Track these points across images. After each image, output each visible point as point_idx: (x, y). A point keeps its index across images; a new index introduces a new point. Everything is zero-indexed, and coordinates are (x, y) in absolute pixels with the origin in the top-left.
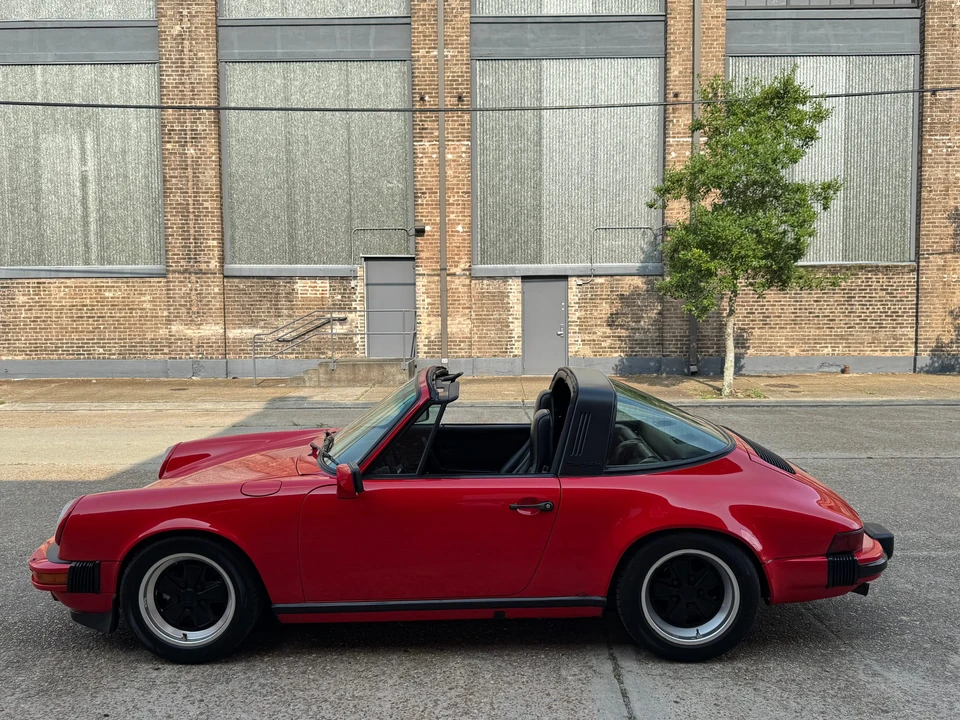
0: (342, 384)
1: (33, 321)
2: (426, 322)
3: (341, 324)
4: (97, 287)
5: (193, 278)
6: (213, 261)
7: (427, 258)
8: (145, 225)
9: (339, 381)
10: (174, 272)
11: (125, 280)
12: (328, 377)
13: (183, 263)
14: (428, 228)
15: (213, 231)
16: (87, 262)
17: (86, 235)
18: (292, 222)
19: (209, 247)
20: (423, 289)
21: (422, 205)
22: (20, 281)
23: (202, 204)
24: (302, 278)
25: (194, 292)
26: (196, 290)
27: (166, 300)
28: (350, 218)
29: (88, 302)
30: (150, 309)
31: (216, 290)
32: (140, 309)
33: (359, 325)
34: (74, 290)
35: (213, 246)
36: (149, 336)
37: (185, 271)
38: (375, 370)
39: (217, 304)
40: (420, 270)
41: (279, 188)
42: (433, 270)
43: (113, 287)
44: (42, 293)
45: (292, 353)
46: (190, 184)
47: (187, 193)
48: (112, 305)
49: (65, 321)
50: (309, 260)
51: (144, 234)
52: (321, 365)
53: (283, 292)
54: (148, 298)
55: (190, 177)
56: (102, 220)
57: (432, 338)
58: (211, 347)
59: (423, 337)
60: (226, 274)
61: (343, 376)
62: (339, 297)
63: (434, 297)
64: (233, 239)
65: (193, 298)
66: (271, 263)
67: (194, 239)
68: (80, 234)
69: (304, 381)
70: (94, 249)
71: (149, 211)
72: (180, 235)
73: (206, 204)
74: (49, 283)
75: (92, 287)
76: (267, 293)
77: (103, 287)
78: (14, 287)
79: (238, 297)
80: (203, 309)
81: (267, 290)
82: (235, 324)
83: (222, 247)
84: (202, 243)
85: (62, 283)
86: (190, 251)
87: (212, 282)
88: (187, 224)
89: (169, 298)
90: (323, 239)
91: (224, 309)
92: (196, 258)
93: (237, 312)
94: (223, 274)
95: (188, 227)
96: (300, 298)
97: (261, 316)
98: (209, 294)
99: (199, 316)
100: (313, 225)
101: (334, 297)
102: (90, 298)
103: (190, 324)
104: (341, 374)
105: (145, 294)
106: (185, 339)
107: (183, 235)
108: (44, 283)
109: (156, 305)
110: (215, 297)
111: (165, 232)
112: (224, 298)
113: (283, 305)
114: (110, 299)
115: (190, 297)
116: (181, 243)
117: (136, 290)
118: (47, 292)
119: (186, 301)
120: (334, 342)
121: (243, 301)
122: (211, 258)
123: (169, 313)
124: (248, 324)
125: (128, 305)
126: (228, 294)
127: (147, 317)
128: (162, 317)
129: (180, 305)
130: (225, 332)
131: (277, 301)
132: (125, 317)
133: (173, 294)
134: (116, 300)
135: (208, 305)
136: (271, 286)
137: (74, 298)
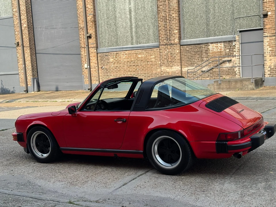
0: (224, 90)
1: (116, 68)
2: (269, 59)
3: (229, 63)
4: (136, 53)
5: (169, 47)
6: (176, 39)
7: (269, 28)
8: (152, 27)
9: (223, 89)
10: (162, 45)
11: (145, 50)
12: (218, 87)
13: (165, 41)
14: (269, 13)
15: (176, 27)
16: (132, 44)
17: (131, 33)
18: (208, 19)
19: (175, 33)
20: (267, 44)
21: (266, 2)
22: (111, 53)
23: (172, 15)
24: (212, 43)
25: (169, 53)
26: (170, 52)
27: (159, 57)
28: (233, 13)
29: (133, 59)
30: (154, 61)
31: (178, 51)
32: (151, 61)
33: (237, 63)
34: (128, 55)
35: (176, 33)
36: (154, 72)
37: (166, 44)
38: (239, 83)
39: (178, 57)
40: (266, 34)
41: (202, 4)
42: (272, 34)
43: (141, 53)
44: (118, 57)
45: (208, 77)
46: (167, 7)
47: (166, 11)
48: (141, 60)
49: (126, 67)
50: (215, 35)
51: (151, 31)
52: (215, 82)
53: (204, 50)
54: (153, 56)
55: (167, 4)
56: (137, 27)
57: (272, 67)
59: (268, 67)
60: (181, 44)
61: (225, 87)
62: (228, 50)
63: (273, 47)
64: (184, 28)
65: (169, 55)
66: (199, 38)
67: (169, 31)
68: (129, 33)
70: (134, 38)
71: (153, 21)
73: (173, 15)
74: (120, 53)
75: (134, 53)
76: (198, 51)
77: (138, 53)
78: (109, 55)
79: (186, 54)
80: (173, 60)
81: (197, 50)
82: (185, 65)
83: (180, 33)
84: (172, 32)
85: (124, 53)
86: (168, 36)
87: (176, 48)
88: (166, 24)
89: (160, 56)
90: (221, 24)
91: (181, 59)
92: (170, 39)
93: (186, 60)
94: (180, 44)
95: (167, 26)
96: (212, 52)
97: (195, 61)
98: (175, 53)
99: (171, 63)
100: (217, 19)
101: (225, 51)
102: (134, 58)
103: (168, 66)
104: (224, 85)
105: (152, 55)
106: (166, 73)
107: (165, 29)
108: (118, 53)
109: (156, 59)
110: (177, 55)
111: (158, 29)
112: (181, 55)
113: (204, 56)
114: (140, 58)
115: (168, 55)
116: (164, 33)
117: (149, 54)
118: (119, 57)
119: (166, 57)
120: (226, 71)
121: (188, 55)
122: (175, 38)
123: (161, 62)
124: (190, 65)
125: (146, 60)
126: (182, 53)
127: (153, 64)
128: (158, 64)
129: (164, 59)
130: (181, 69)
131: (202, 54)
132: (146, 65)
133: (162, 54)
134: (142, 58)
135: (174, 58)
136: (199, 48)
137: (128, 58)
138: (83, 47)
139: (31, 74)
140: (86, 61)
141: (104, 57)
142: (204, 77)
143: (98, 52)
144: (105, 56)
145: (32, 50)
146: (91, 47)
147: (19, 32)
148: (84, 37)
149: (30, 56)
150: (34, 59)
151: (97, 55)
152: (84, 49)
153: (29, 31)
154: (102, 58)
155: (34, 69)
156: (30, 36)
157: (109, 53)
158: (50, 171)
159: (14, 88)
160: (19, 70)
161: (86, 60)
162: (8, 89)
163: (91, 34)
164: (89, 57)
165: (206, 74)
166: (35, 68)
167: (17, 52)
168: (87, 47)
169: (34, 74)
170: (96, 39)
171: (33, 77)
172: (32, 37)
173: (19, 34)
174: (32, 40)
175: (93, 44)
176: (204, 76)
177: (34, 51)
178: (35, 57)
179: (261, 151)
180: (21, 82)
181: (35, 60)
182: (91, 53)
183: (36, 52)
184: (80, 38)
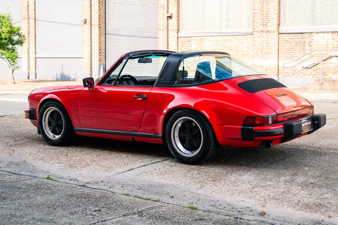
0: (327, 91)
4: (224, 40)
5: (265, 34)
6: (274, 26)
8: (245, 9)
9: (325, 90)
10: (257, 31)
11: (236, 37)
12: (320, 87)
13: (261, 27)
15: (275, 10)
16: (221, 29)
17: (221, 16)
18: (314, 3)
19: (272, 18)
22: (194, 38)
24: (317, 33)
26: (266, 41)
30: (246, 51)
31: (275, 41)
32: (242, 51)
34: (215, 42)
35: (274, 18)
37: (261, 31)
39: (275, 48)
43: (231, 40)
44: (202, 43)
45: (310, 75)
48: (230, 49)
50: (322, 23)
51: (245, 13)
52: (316, 80)
53: (307, 41)
54: (245, 45)
56: (228, 8)
58: (271, 70)
60: (280, 32)
61: (328, 87)
64: (285, 13)
66: (302, 26)
67: (266, 15)
68: (218, 15)
69: (307, 89)
70: (224, 21)
72: (260, 13)
74: (205, 39)
75: (222, 40)
76: (299, 42)
77: (227, 40)
78: (192, 41)
79: (285, 44)
80: (269, 51)
81: (299, 40)
82: (283, 59)
83: (279, 18)
84: (269, 16)
85: (210, 39)
86: (264, 21)
87: (273, 36)
88: (263, 7)
89: (254, 45)
90: (329, 11)
91: (278, 50)
92: (266, 25)
93: (285, 52)
94: (278, 32)
95: (264, 9)
96: (317, 44)
97: (296, 55)
98: (272, 43)
99: (267, 54)
100: (324, 4)
101: (333, 43)
102: (221, 46)
103: (263, 58)
104: (326, 85)
105: (244, 43)
106: (260, 66)
107: (261, 13)
108: (203, 39)
109: (248, 49)
110: (274, 45)
111: (253, 11)
112: (279, 45)
113: (307, 48)
114: (229, 46)
115: (263, 45)
116: (260, 17)
117: (240, 42)
118: (204, 43)
119: (261, 47)
120: (333, 69)
121: (288, 46)
122: (273, 24)
123: (254, 53)
124: (289, 59)
125: (237, 49)
126: (281, 43)
127: (244, 55)
128: (251, 55)
129: (259, 49)
130: (278, 63)
131: (304, 46)
132: (235, 55)
133: (256, 43)
134: (232, 46)
135: (270, 49)
136: (301, 38)
137: (215, 46)
138: (162, 28)
139: (98, 59)
140: (164, 46)
141: (186, 43)
142: (306, 75)
143: (179, 37)
144: (188, 41)
145: (102, 29)
146: (171, 30)
147: (87, 7)
148: (163, 17)
149: (98, 36)
150: (103, 40)
151: (178, 40)
152: (163, 31)
153: (100, 6)
154: (183, 43)
155: (101, 53)
156: (100, 12)
157: (192, 38)
158: (56, 154)
159: (76, 74)
160: (84, 53)
161: (164, 44)
162: (69, 75)
163: (172, 14)
164: (168, 41)
165: (308, 71)
166: (103, 51)
167: (84, 31)
168: (166, 29)
169: (101, 59)
170: (178, 20)
171: (100, 62)
172: (102, 14)
173: (87, 10)
174: (102, 17)
175: (174, 26)
176: (305, 73)
177: (104, 31)
178: (104, 39)
179: (313, 149)
180: (85, 68)
181: (104, 42)
182: (170, 36)
183: (106, 33)
184: (159, 18)
